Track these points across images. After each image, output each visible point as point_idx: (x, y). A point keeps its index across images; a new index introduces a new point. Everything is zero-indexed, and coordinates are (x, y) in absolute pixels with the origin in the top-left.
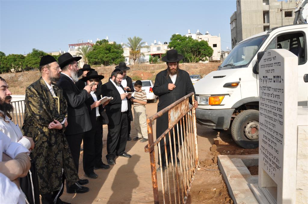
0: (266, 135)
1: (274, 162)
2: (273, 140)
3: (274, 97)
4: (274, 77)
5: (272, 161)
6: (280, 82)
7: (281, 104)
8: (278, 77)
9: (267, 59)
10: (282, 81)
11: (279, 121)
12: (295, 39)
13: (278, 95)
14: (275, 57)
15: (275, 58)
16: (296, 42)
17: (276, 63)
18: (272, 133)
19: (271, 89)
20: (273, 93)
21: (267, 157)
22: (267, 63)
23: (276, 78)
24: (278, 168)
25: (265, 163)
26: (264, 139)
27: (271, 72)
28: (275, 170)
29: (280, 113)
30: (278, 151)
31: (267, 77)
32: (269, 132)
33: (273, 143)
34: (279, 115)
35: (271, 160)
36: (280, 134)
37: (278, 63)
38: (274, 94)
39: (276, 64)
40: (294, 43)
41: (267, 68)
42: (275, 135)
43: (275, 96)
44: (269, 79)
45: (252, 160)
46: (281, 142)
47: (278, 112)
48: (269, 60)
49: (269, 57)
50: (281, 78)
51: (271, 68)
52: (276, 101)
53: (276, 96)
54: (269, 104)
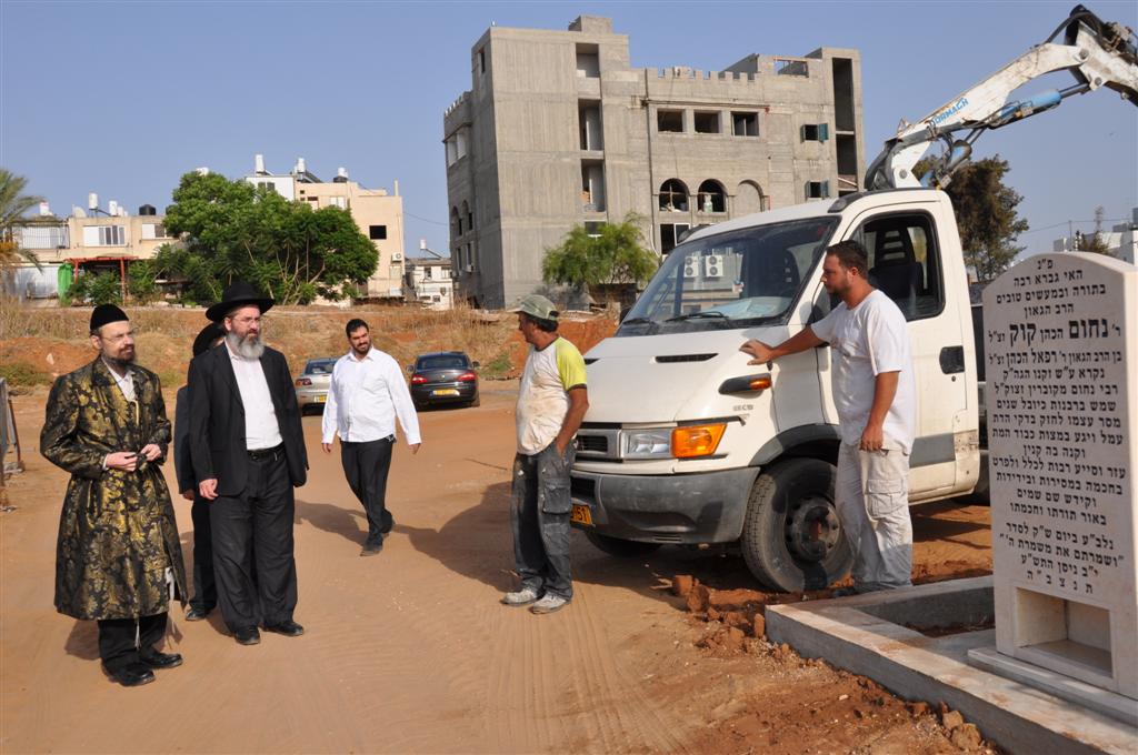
0: (1035, 487)
1: (1084, 553)
2: (1077, 493)
3: (1071, 377)
4: (1073, 324)
5: (1071, 553)
6: (1105, 334)
7: (1113, 390)
8: (1094, 322)
9: (1033, 280)
10: (1112, 332)
11: (1103, 436)
12: (896, 234)
13: (1095, 370)
14: (1079, 272)
15: (1075, 275)
16: (900, 244)
17: (1082, 288)
18: (1067, 475)
19: (1059, 356)
20: (1066, 368)
21: (1040, 547)
22: (1032, 287)
23: (1081, 328)
24: (1107, 564)
25: (1034, 569)
26: (1025, 500)
27: (1058, 312)
28: (1090, 572)
29: (1108, 414)
30: (1103, 517)
31: (1031, 326)
32: (1055, 474)
33: (1074, 500)
34: (1101, 419)
35: (1066, 552)
36: (1110, 469)
37: (1095, 287)
38: (1071, 367)
39: (1081, 291)
40: (887, 246)
41: (1034, 302)
42: (1085, 476)
43: (1077, 374)
44: (1047, 331)
45: (880, 606)
46: (1118, 490)
47: (1098, 414)
48: (1042, 280)
49: (1045, 270)
50: (1109, 325)
51: (1052, 302)
52: (1086, 387)
53: (1087, 373)
54: (1048, 398)
